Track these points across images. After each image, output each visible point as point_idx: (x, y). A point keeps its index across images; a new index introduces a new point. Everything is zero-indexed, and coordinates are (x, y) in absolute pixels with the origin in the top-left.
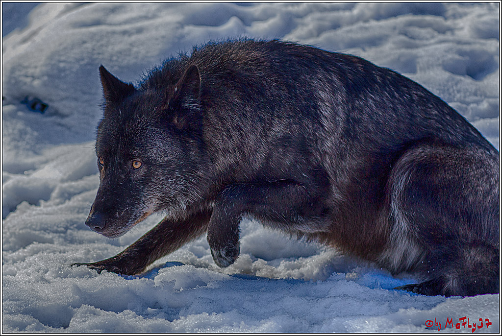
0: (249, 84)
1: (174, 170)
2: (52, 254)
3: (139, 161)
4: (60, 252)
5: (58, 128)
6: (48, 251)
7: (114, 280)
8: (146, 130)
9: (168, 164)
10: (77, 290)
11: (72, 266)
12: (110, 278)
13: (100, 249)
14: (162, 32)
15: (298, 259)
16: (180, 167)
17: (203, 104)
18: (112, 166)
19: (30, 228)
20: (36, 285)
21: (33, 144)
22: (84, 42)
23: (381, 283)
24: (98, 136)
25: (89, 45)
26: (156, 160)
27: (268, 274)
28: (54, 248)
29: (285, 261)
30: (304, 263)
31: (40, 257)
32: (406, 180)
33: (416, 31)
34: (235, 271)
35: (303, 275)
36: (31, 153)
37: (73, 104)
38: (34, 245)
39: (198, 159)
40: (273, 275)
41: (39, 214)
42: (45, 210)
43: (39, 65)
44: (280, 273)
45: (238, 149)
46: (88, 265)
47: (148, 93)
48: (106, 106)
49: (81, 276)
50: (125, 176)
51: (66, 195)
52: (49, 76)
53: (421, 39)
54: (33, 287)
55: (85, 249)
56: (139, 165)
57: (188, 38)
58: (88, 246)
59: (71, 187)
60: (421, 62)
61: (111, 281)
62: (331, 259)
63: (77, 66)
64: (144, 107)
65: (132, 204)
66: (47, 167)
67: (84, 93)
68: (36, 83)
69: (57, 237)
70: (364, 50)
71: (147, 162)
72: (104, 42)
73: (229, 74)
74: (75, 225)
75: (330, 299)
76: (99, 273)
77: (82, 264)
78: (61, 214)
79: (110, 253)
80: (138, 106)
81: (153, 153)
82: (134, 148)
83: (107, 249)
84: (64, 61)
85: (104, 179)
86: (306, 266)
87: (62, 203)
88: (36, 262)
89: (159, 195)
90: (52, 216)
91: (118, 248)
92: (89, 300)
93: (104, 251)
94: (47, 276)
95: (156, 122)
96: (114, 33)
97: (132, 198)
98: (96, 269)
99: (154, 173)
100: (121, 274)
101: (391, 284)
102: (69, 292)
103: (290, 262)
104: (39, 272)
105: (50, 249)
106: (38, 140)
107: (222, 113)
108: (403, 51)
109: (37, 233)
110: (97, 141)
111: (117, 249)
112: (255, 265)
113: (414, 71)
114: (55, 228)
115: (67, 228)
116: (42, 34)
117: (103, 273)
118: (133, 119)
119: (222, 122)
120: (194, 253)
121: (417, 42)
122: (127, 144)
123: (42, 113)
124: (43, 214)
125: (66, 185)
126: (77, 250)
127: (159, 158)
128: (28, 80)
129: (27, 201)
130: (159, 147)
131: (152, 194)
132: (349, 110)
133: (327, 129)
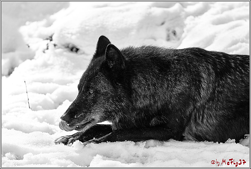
1: (109, 98)
8: (97, 74)
9: (106, 94)
16: (113, 97)
21: (71, 69)
22: (99, 16)
25: (101, 18)
43: (75, 28)
50: (85, 98)
52: (80, 33)
63: (95, 28)
65: (86, 113)
68: (74, 37)
71: (96, 92)
72: (109, 16)
84: (88, 26)
96: (114, 11)
97: (86, 109)
106: (75, 67)
122: (88, 81)
123: (76, 53)
127: (101, 90)
128: (69, 36)
129: (68, 99)
130: (102, 84)
131: (99, 109)
132: (215, 87)
133: (202, 96)
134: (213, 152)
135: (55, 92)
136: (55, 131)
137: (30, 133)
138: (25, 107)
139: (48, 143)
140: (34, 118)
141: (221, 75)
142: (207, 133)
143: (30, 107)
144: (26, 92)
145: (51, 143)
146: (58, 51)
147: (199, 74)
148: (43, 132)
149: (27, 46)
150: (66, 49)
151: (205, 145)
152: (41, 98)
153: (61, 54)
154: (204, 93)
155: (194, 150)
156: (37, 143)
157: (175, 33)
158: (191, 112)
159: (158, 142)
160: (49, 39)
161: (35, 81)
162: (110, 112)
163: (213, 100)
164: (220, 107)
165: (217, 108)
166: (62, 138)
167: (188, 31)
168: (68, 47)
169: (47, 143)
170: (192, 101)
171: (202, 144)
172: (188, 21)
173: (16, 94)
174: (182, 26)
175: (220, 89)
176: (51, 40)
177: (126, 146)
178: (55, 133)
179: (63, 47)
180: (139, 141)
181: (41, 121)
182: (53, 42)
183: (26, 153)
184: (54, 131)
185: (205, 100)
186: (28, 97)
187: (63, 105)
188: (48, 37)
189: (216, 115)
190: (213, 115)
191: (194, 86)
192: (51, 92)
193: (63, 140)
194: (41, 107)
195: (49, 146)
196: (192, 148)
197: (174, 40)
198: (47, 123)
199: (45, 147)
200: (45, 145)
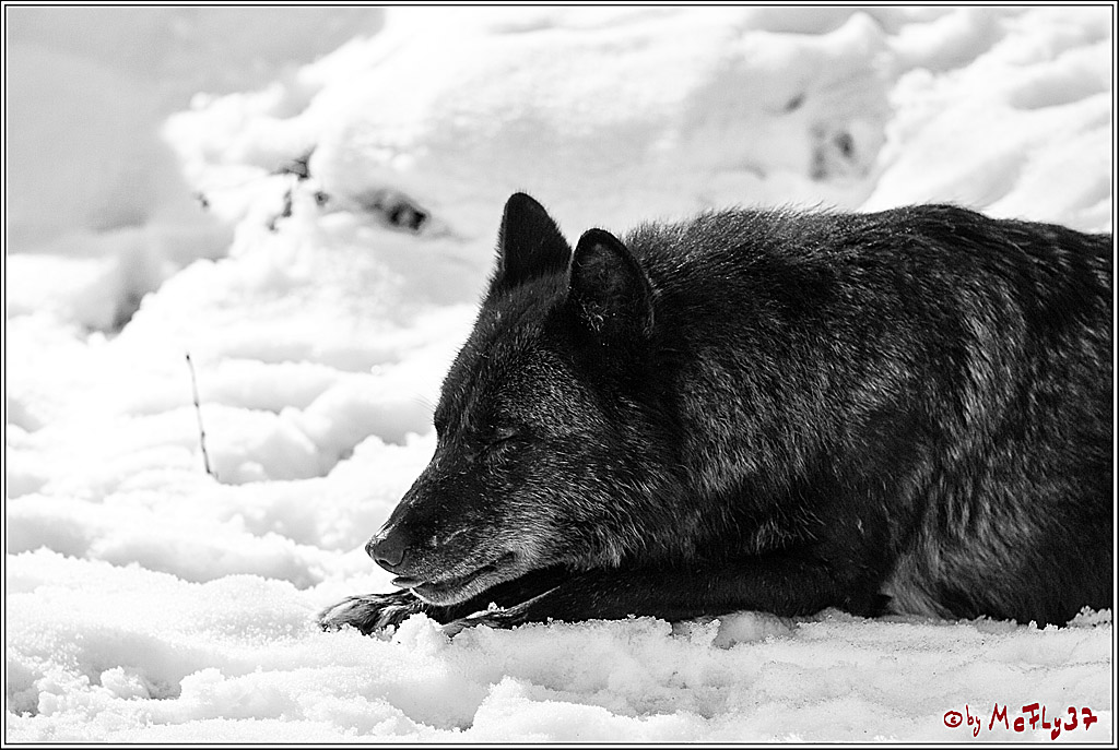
5: (452, 268)
8: (531, 357)
9: (569, 444)
16: (600, 458)
19: (386, 496)
21: (393, 304)
22: (513, 69)
25: (524, 77)
26: (543, 430)
36: (387, 324)
43: (408, 121)
50: (475, 459)
52: (432, 146)
63: (496, 125)
68: (403, 163)
72: (558, 69)
84: (465, 113)
96: (581, 48)
97: (482, 510)
99: (538, 460)
106: (407, 295)
123: (413, 232)
127: (551, 427)
128: (384, 156)
129: (377, 435)
130: (555, 400)
131: (536, 510)
132: (1029, 376)
133: (968, 419)
134: (1015, 668)
135: (321, 405)
136: (321, 574)
137: (209, 583)
138: (189, 469)
139: (290, 627)
140: (227, 518)
141: (1051, 326)
142: (990, 582)
143: (212, 469)
144: (192, 400)
145: (302, 626)
146: (336, 221)
147: (956, 322)
148: (266, 579)
149: (198, 204)
150: (369, 217)
151: (980, 636)
152: (258, 429)
153: (346, 237)
154: (979, 408)
155: (934, 658)
156: (240, 628)
157: (846, 146)
158: (920, 488)
159: (771, 625)
160: (296, 173)
161: (235, 355)
162: (587, 525)
163: (1019, 437)
164: (1051, 467)
165: (1039, 467)
166: (352, 603)
167: (907, 136)
168: (376, 206)
169: (283, 627)
170: (930, 442)
171: (965, 631)
172: (908, 94)
173: (150, 411)
174: (880, 114)
175: (1049, 386)
176: (304, 176)
177: (634, 639)
178: (321, 581)
179: (357, 206)
180: (692, 619)
181: (259, 529)
182: (312, 185)
183: (191, 669)
184: (315, 572)
185: (983, 433)
186: (201, 427)
187: (354, 458)
188: (290, 163)
189: (1034, 498)
190: (1020, 499)
191: (937, 379)
192: (302, 403)
193: (356, 614)
194: (258, 469)
195: (293, 640)
196: (921, 649)
197: (843, 173)
198: (287, 537)
199: (276, 643)
200: (277, 637)
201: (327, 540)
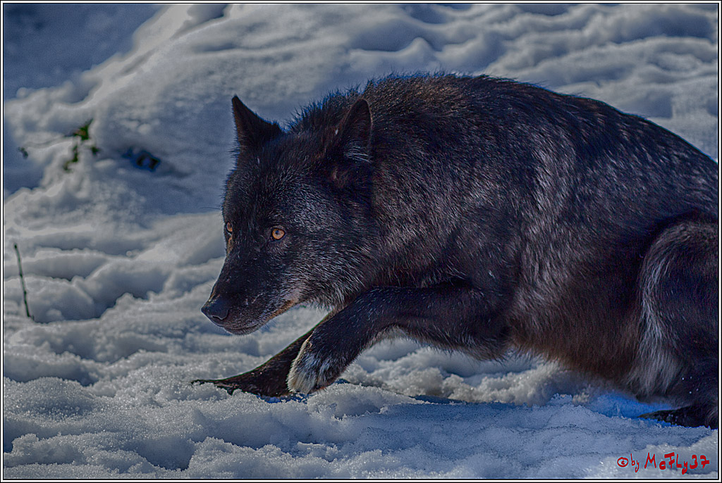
0: (438, 130)
1: (329, 244)
2: (164, 367)
3: (281, 230)
4: (176, 365)
5: (175, 192)
6: (159, 362)
7: (251, 403)
8: (293, 186)
9: (321, 234)
10: (200, 416)
11: (192, 383)
12: (246, 400)
13: (231, 361)
14: (319, 59)
15: (506, 375)
16: (338, 241)
17: (374, 155)
18: (243, 236)
19: (135, 330)
20: (142, 409)
21: (139, 214)
22: (211, 73)
23: (621, 408)
24: (227, 193)
25: (217, 77)
26: (305, 229)
27: (465, 395)
28: (168, 358)
29: (489, 378)
30: (515, 381)
31: (148, 371)
32: (661, 270)
33: (671, 58)
34: (419, 392)
35: (513, 397)
36: (136, 226)
37: (195, 159)
38: (140, 355)
39: (363, 230)
40: (471, 398)
41: (147, 311)
42: (155, 306)
43: (148, 104)
44: (482, 394)
45: (421, 217)
46: (215, 382)
47: (299, 136)
48: (239, 153)
49: (206, 397)
50: (261, 249)
51: (185, 285)
52: (162, 119)
53: (678, 70)
54: (139, 412)
55: (211, 360)
56: (281, 234)
57: (355, 68)
58: (215, 356)
59: (192, 273)
60: (678, 103)
61: (247, 404)
62: (552, 375)
63: (201, 106)
64: (292, 155)
65: (269, 289)
66: (158, 246)
67: (211, 143)
68: (144, 129)
69: (172, 344)
70: (599, 85)
71: (293, 231)
72: (238, 72)
73: (412, 116)
74: (197, 327)
75: (550, 431)
76: (231, 394)
77: (207, 382)
78: (178, 311)
79: (246, 366)
80: (284, 153)
81: (301, 218)
82: (274, 211)
83: (241, 360)
84: (182, 99)
85: (232, 252)
86: (518, 385)
87: (178, 296)
88: (142, 377)
89: (307, 278)
90: (165, 314)
91: (257, 358)
92: (216, 431)
93: (237, 362)
94: (159, 397)
95: (307, 176)
96: (252, 60)
97: (269, 280)
98: (226, 388)
99: (301, 247)
100: (261, 395)
101: (635, 411)
102: (189, 419)
103: (495, 380)
104: (146, 392)
105: (162, 360)
106: (147, 209)
107: (400, 169)
108: (654, 87)
109: (144, 337)
110: (225, 199)
111: (256, 360)
112: (447, 384)
113: (667, 114)
114: (170, 331)
115: (185, 331)
116: (153, 61)
117: (235, 394)
118: (275, 171)
119: (398, 181)
120: (362, 366)
121: (673, 74)
122: (267, 205)
123: (151, 171)
124: (153, 311)
125: (184, 271)
126: (200, 361)
127: (309, 227)
128: (133, 125)
129: (130, 293)
130: (310, 211)
131: (298, 277)
132: (576, 184)
133: (540, 207)
134: (514, 431)
135: (96, 275)
136: (97, 376)
137: (29, 382)
138: (17, 314)
139: (78, 409)
140: (39, 343)
141: (590, 155)
143: (30, 314)
144: (19, 273)
146: (103, 165)
147: (530, 154)
148: (64, 380)
149: (21, 154)
150: (124, 161)
152: (59, 288)
153: (111, 174)
156: (48, 409)
158: (516, 251)
160: (81, 136)
161: (43, 245)
165: (577, 240)
168: (129, 155)
169: (74, 408)
176: (85, 137)
178: (97, 381)
179: (116, 155)
181: (59, 350)
182: (90, 143)
183: (18, 434)
184: (94, 375)
186: (24, 288)
187: (116, 307)
188: (77, 129)
191: (518, 188)
192: (85, 274)
194: (58, 313)
195: (80, 417)
198: (76, 355)
199: (69, 419)
200: (70, 414)
201: (100, 356)
